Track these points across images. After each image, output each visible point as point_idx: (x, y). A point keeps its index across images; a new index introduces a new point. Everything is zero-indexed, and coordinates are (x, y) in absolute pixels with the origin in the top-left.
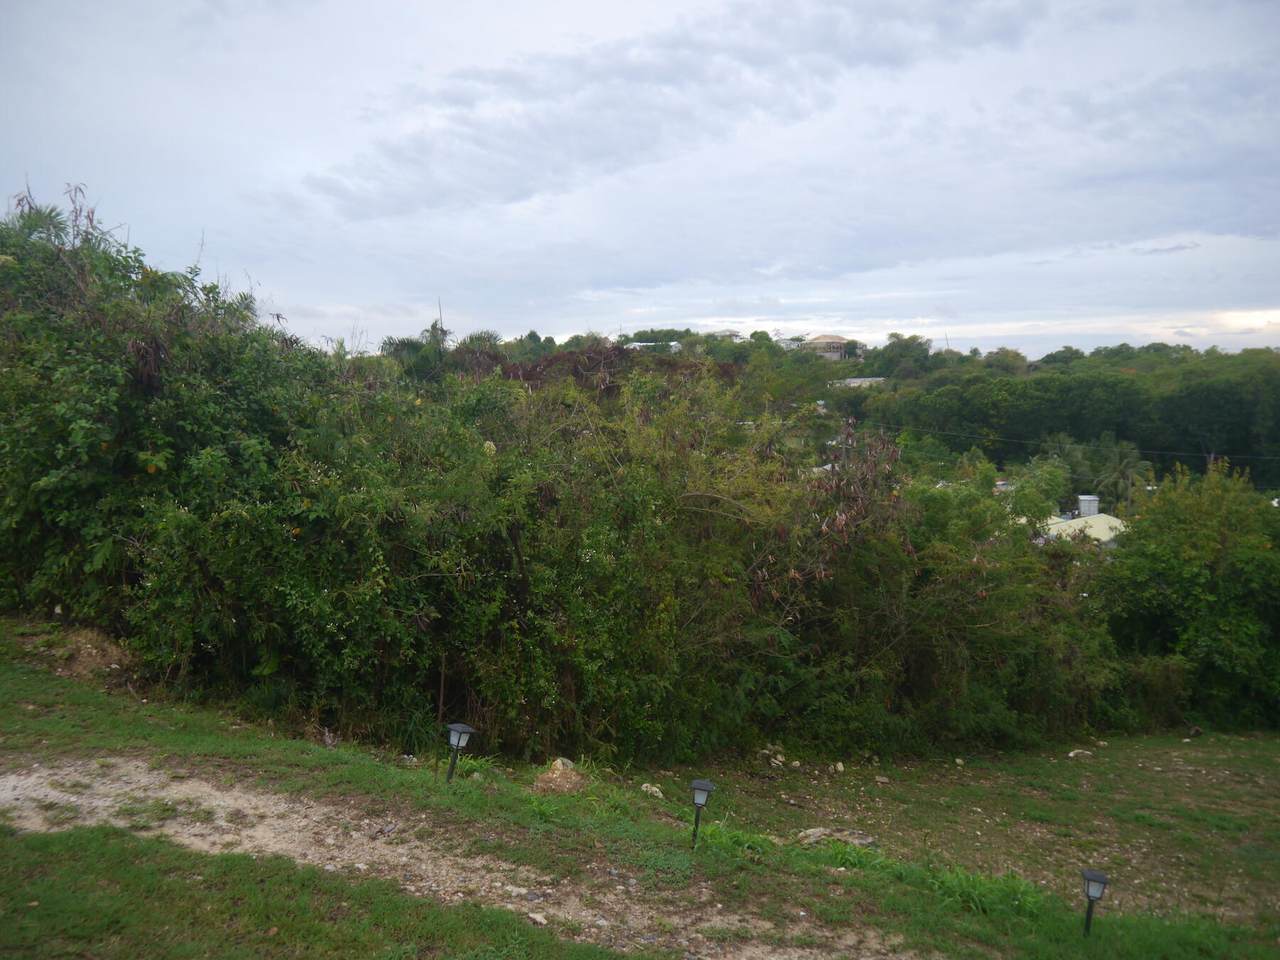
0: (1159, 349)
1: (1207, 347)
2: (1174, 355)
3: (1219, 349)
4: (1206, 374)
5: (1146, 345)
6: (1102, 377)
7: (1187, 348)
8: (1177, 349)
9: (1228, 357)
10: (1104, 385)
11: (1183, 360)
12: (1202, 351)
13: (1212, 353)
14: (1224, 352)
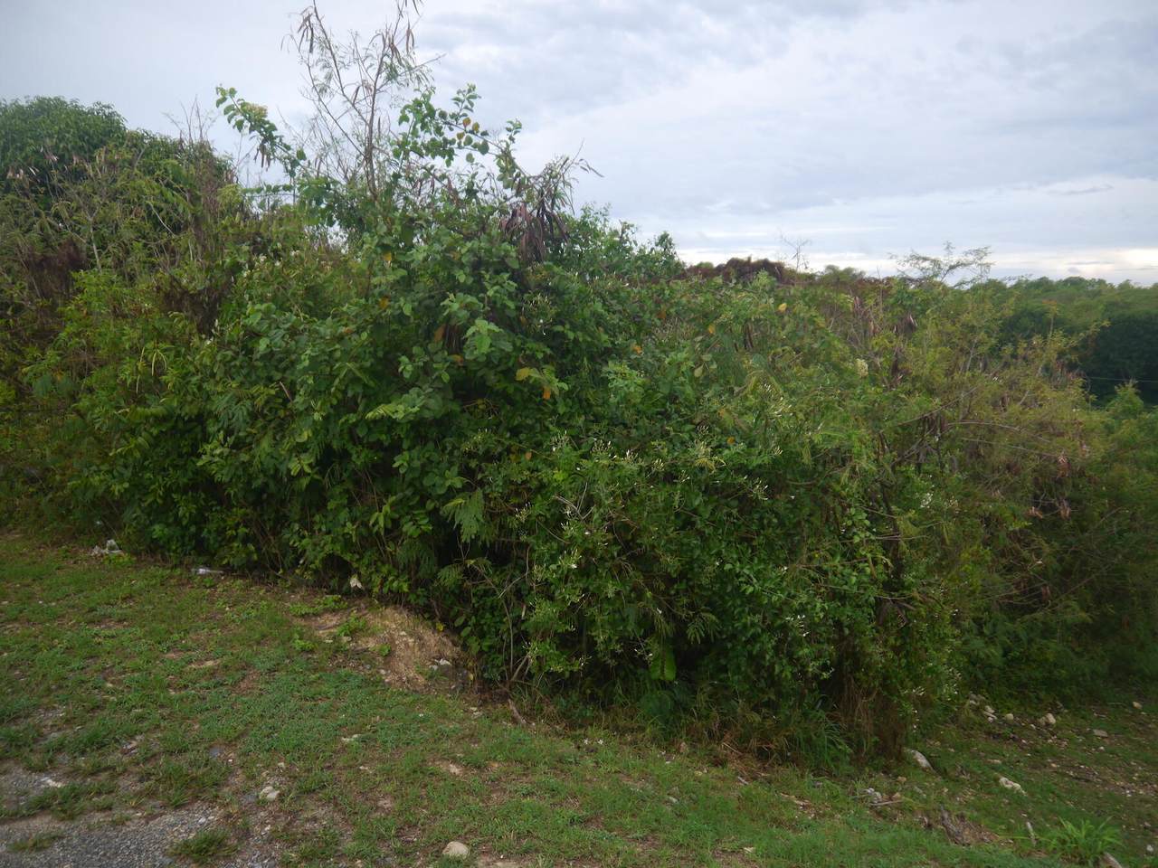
0: (1076, 283)
1: (1122, 281)
2: (1090, 288)
3: (1132, 283)
4: (1128, 306)
5: (1064, 279)
6: (1029, 308)
7: (1101, 282)
8: (1092, 283)
9: (1140, 291)
10: (1031, 314)
11: (1099, 293)
12: (1116, 284)
13: (1125, 287)
14: (1136, 286)
